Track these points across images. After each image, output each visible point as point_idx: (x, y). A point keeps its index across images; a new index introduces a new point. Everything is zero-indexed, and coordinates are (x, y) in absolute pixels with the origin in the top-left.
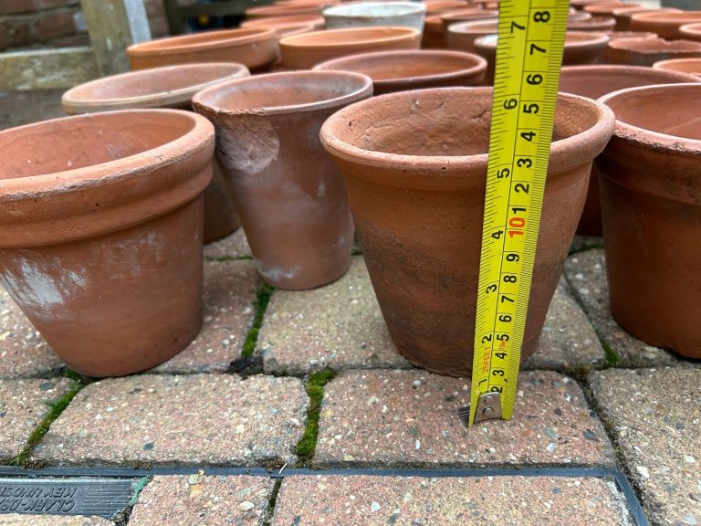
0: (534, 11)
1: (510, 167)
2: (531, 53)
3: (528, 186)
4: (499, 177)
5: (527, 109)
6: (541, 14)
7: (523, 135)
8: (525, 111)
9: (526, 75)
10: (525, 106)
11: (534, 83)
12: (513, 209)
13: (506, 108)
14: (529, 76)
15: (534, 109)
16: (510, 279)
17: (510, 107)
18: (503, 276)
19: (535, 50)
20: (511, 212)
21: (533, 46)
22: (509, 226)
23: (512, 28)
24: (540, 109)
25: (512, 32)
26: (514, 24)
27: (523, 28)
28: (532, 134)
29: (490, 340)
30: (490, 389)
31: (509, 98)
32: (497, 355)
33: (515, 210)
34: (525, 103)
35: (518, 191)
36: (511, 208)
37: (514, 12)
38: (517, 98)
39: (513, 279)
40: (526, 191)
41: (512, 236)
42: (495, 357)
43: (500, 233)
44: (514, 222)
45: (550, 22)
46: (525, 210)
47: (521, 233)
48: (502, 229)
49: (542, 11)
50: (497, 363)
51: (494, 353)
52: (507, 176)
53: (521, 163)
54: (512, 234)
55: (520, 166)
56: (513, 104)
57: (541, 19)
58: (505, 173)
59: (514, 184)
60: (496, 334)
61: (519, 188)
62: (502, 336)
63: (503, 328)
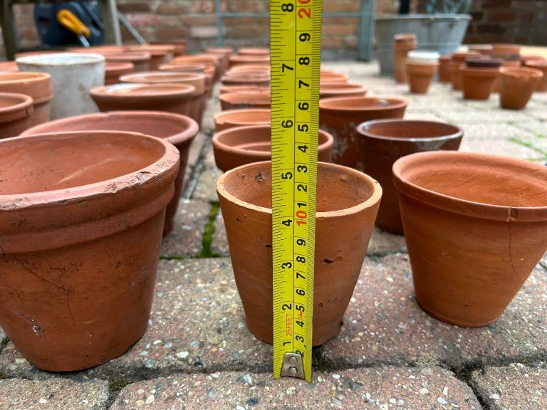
0: (298, 57)
1: (292, 172)
2: (300, 87)
3: (306, 186)
4: (283, 178)
5: (301, 128)
6: (304, 59)
7: (299, 148)
8: (299, 130)
9: (298, 103)
10: (299, 126)
11: (303, 109)
12: (298, 204)
13: (283, 126)
14: (300, 104)
15: (305, 128)
16: (301, 259)
17: (287, 126)
18: (296, 256)
19: (302, 85)
20: (297, 206)
21: (300, 82)
22: (296, 217)
23: (283, 68)
24: (309, 128)
25: (283, 71)
26: (284, 65)
27: (292, 69)
28: (305, 147)
29: (290, 308)
30: (295, 351)
31: (286, 120)
32: (297, 322)
33: (299, 205)
34: (299, 124)
35: (300, 190)
36: (296, 203)
37: (283, 57)
38: (292, 119)
39: (303, 260)
40: (305, 190)
41: (299, 225)
42: (296, 324)
43: (289, 221)
44: (300, 214)
45: (310, 64)
46: (306, 205)
47: (305, 223)
48: (292, 219)
49: (304, 57)
50: (298, 330)
51: (295, 320)
52: (290, 178)
53: (300, 169)
54: (299, 223)
55: (299, 171)
56: (289, 124)
57: (304, 63)
58: (289, 176)
59: (297, 185)
60: (295, 304)
61: (300, 188)
62: (300, 307)
63: (300, 300)
